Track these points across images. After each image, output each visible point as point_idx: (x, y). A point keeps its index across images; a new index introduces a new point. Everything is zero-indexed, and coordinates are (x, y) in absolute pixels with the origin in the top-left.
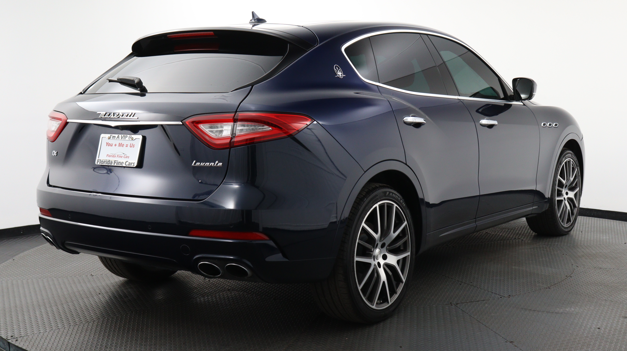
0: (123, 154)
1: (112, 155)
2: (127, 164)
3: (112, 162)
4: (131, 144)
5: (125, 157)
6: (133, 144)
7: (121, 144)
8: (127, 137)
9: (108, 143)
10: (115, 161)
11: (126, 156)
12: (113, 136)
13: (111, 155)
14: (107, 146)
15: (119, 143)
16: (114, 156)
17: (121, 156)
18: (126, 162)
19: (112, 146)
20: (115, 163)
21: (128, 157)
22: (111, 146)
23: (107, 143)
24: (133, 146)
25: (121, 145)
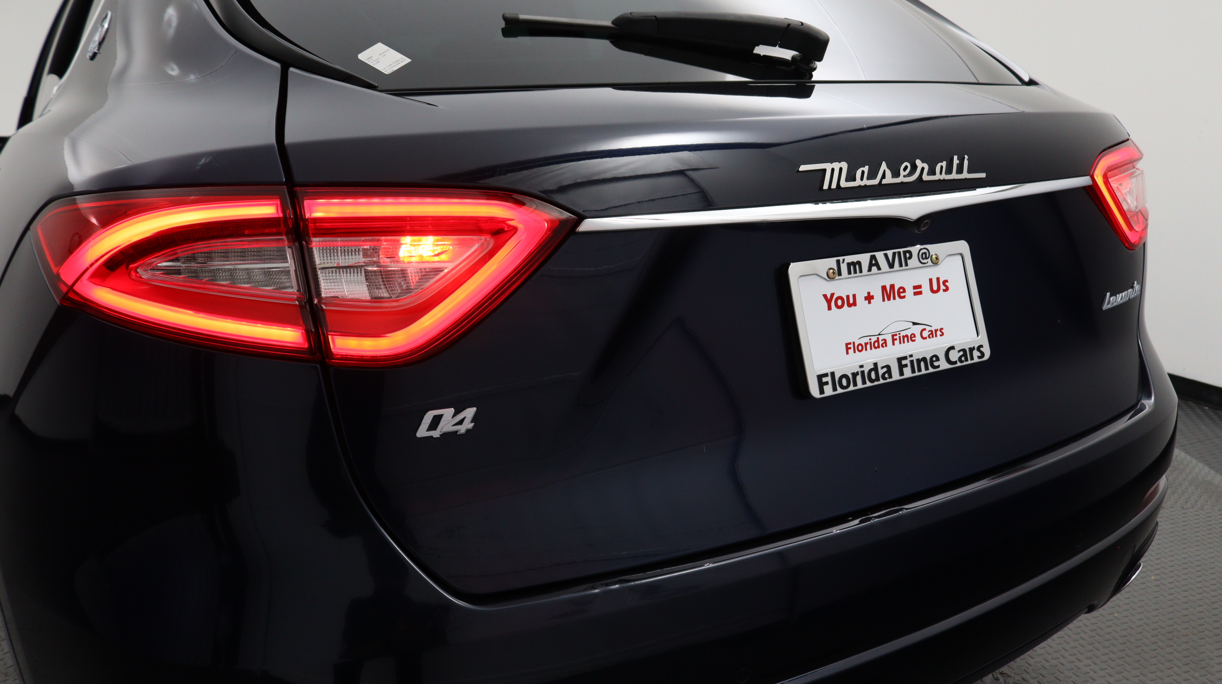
0: (914, 324)
1: (867, 340)
2: (954, 356)
3: (888, 367)
4: (931, 280)
5: (925, 334)
6: (938, 279)
7: (892, 286)
8: (910, 257)
9: (832, 295)
10: (900, 360)
11: (928, 328)
12: (849, 265)
13: (863, 341)
14: (830, 308)
15: (884, 288)
16: (878, 341)
17: (907, 336)
18: (947, 354)
19: (855, 304)
20: (901, 367)
21: (939, 333)
22: (850, 305)
23: (825, 296)
24: (942, 287)
25: (889, 293)
